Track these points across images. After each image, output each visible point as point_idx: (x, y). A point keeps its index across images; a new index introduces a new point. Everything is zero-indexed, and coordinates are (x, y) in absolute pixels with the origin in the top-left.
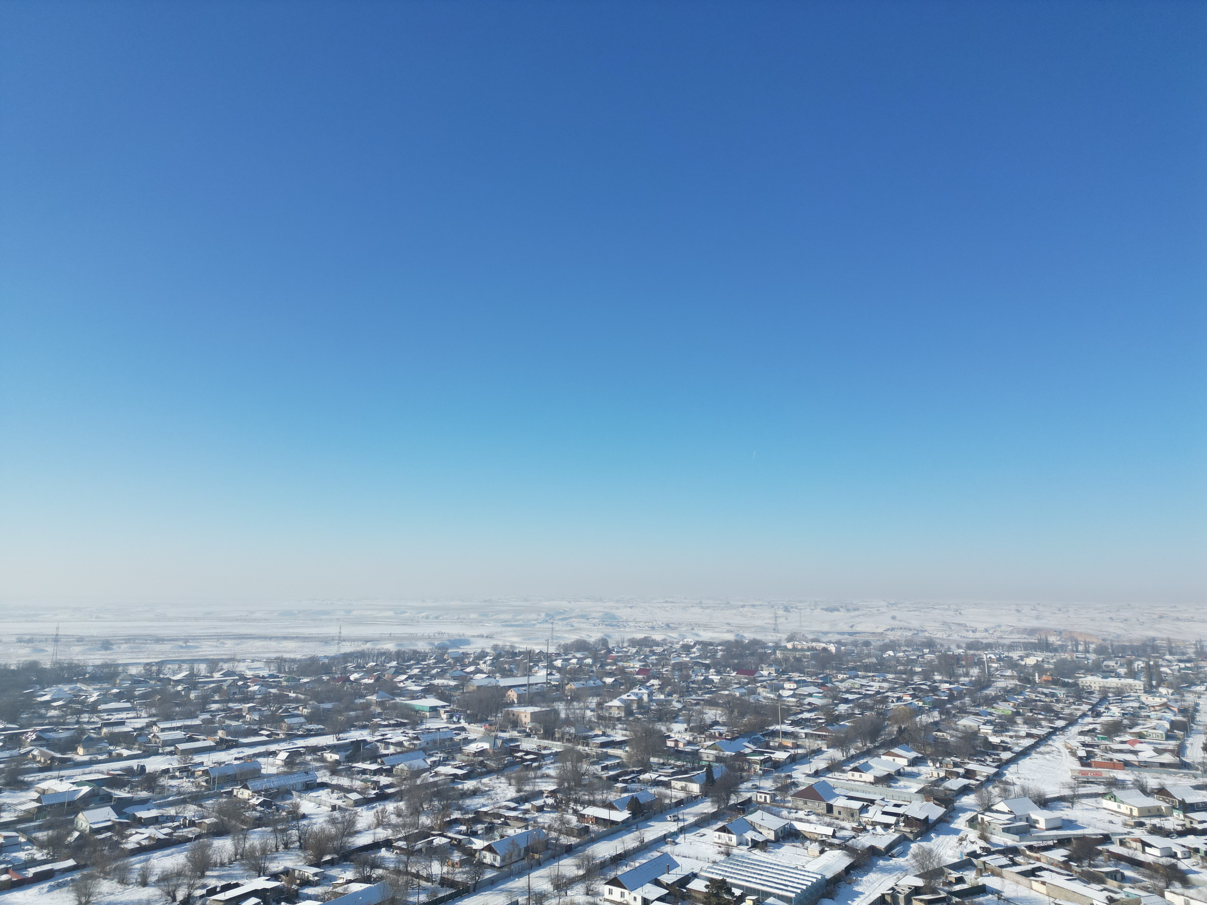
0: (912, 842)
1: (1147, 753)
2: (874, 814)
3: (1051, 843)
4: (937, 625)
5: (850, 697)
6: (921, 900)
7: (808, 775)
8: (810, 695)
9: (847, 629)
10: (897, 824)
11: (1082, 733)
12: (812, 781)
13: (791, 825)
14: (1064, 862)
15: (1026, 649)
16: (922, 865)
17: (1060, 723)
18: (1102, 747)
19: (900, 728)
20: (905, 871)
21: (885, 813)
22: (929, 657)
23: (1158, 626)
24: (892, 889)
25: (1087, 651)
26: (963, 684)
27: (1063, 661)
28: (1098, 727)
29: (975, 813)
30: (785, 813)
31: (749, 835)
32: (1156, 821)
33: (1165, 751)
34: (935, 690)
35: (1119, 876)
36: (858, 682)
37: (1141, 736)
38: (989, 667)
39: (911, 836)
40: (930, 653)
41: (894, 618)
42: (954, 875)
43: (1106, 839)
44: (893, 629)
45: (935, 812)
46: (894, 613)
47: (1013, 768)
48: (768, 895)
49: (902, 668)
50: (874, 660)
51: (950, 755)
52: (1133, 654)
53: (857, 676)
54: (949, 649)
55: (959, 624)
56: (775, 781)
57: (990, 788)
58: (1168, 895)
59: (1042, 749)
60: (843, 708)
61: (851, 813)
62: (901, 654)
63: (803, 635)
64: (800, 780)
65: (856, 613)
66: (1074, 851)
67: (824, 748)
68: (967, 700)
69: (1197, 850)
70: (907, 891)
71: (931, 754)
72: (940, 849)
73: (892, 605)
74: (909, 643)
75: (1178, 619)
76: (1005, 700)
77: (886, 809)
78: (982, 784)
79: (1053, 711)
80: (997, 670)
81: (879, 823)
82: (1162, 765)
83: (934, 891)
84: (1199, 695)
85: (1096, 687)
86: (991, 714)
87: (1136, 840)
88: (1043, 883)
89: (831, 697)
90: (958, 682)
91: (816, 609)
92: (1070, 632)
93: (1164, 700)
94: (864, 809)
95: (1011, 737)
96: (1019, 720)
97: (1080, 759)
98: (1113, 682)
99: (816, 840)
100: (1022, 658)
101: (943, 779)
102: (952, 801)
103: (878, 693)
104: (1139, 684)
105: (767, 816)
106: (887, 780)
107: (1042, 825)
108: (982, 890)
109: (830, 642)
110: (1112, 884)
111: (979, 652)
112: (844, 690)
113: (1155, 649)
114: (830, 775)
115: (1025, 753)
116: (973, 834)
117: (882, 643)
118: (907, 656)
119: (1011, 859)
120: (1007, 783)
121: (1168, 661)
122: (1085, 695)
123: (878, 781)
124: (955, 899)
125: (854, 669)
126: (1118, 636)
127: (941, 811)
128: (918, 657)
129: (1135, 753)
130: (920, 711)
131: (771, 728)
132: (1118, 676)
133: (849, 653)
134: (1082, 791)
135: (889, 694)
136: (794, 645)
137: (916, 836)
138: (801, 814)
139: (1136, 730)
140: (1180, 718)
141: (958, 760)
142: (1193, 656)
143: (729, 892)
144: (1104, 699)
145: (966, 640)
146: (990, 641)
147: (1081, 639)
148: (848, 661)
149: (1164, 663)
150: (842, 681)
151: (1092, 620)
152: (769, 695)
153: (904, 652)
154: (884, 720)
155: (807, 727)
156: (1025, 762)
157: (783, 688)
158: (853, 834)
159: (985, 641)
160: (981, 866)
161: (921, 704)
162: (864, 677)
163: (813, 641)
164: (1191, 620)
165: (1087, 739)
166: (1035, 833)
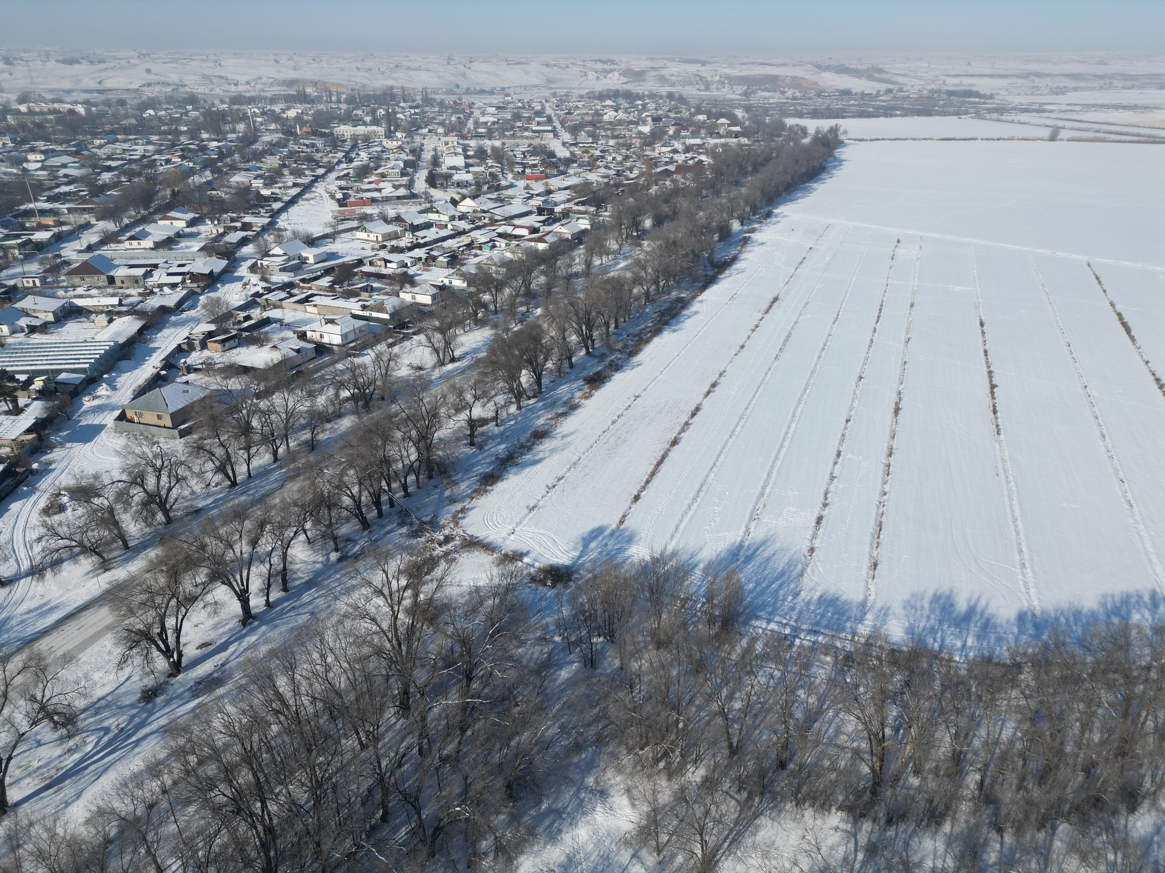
0: (201, 295)
1: (388, 189)
2: (159, 277)
3: (319, 273)
4: (197, 78)
5: (113, 164)
6: (215, 342)
7: (80, 252)
8: (65, 166)
9: (94, 85)
10: (183, 281)
11: (338, 178)
12: (86, 257)
13: (71, 303)
14: (330, 287)
15: (286, 102)
16: (212, 313)
17: (321, 171)
18: (355, 188)
19: (173, 191)
20: (197, 321)
21: (169, 274)
22: (193, 114)
23: (394, 75)
24: (187, 338)
25: (339, 102)
26: (231, 141)
27: (320, 112)
28: (351, 171)
29: (254, 261)
30: (61, 293)
31: (23, 322)
32: (394, 243)
33: (400, 186)
34: (204, 149)
35: (369, 289)
36: (119, 147)
37: (383, 175)
38: (254, 122)
39: (199, 290)
40: (193, 110)
41: (148, 71)
42: (242, 315)
43: (360, 262)
44: (149, 85)
45: (219, 265)
46: (148, 66)
47: (284, 216)
48: (61, 371)
49: (166, 128)
50: (133, 121)
51: (226, 211)
52: (376, 103)
53: (117, 140)
54: (213, 105)
55: (221, 77)
56: (41, 263)
57: (266, 236)
58: (402, 295)
59: (307, 196)
60: (106, 177)
61: (135, 281)
62: (163, 113)
63: (39, 95)
64: (71, 258)
65: (102, 66)
66: (337, 277)
67: (93, 221)
68: (237, 156)
69: (420, 259)
70: (201, 337)
71: (209, 213)
72: (227, 296)
73: (144, 55)
74: (170, 100)
75: (409, 68)
76: (272, 154)
77: (171, 270)
78: (259, 234)
79: (314, 160)
80: (262, 124)
81: (166, 285)
82: (398, 198)
83: (226, 331)
84: (424, 137)
85: (348, 135)
86: (260, 168)
87: (380, 260)
88: (315, 306)
89: (90, 166)
90: (225, 139)
91: (49, 60)
92: (325, 83)
93: (400, 143)
94: (148, 275)
95: (280, 188)
96: (286, 172)
97: (338, 200)
98: (361, 130)
99: (102, 312)
100: (283, 111)
101: (223, 235)
102: (234, 253)
103: (144, 157)
104: (380, 130)
105: (39, 299)
106: (168, 243)
107: (311, 260)
108: (267, 321)
109: (76, 102)
110: (364, 295)
111: (243, 107)
112: (104, 157)
113: (393, 97)
114: (105, 248)
115: (293, 201)
116: (255, 278)
117: (139, 101)
118: (170, 114)
119: (289, 293)
120: (280, 230)
121: (403, 108)
122: (340, 144)
123: (158, 245)
124: (245, 334)
125: (112, 132)
126: (364, 85)
127: (224, 263)
128: (182, 114)
129: (379, 190)
130: (191, 172)
131: (23, 207)
132: (365, 124)
133: (102, 115)
134: (341, 227)
135: (156, 157)
136: (29, 107)
137: (203, 289)
138: (80, 291)
139: (379, 171)
140: (411, 157)
141: (234, 215)
142: (420, 102)
143: (12, 379)
144: (354, 146)
145: (229, 94)
146: (253, 94)
147: (333, 89)
148: (103, 124)
149: (400, 110)
150: (100, 147)
151: (342, 70)
152: (9, 170)
153: (166, 109)
154: (155, 185)
155: (69, 201)
156: (294, 210)
157: (28, 161)
158: (141, 298)
159: (248, 95)
160: (265, 303)
161: (191, 165)
162: (125, 141)
163: (54, 101)
164: (419, 69)
165: (343, 183)
166: (306, 268)
